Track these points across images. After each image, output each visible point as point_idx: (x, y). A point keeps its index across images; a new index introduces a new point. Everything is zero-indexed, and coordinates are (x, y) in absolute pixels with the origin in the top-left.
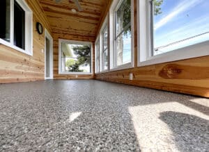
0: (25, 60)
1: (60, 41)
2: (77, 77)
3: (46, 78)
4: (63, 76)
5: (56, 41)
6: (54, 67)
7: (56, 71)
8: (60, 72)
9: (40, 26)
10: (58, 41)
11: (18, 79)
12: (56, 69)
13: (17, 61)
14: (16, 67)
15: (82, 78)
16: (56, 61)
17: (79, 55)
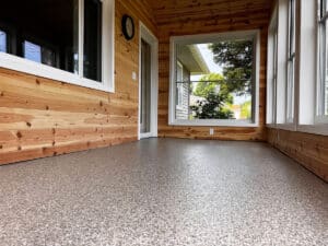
0: (101, 104)
1: (173, 40)
2: (212, 132)
3: (140, 135)
4: (180, 129)
5: (164, 43)
6: (160, 108)
7: (163, 118)
8: (172, 121)
9: (128, 22)
10: (168, 43)
11: (88, 144)
12: (163, 112)
13: (88, 107)
14: (86, 121)
15: (227, 137)
16: (164, 92)
17: (227, 65)
